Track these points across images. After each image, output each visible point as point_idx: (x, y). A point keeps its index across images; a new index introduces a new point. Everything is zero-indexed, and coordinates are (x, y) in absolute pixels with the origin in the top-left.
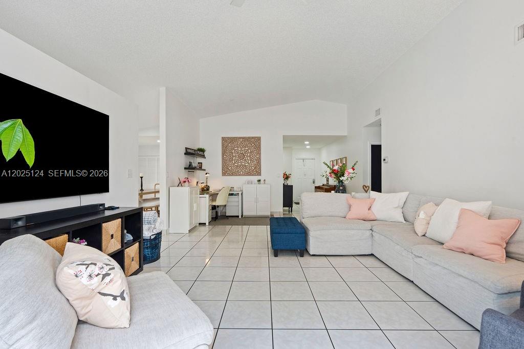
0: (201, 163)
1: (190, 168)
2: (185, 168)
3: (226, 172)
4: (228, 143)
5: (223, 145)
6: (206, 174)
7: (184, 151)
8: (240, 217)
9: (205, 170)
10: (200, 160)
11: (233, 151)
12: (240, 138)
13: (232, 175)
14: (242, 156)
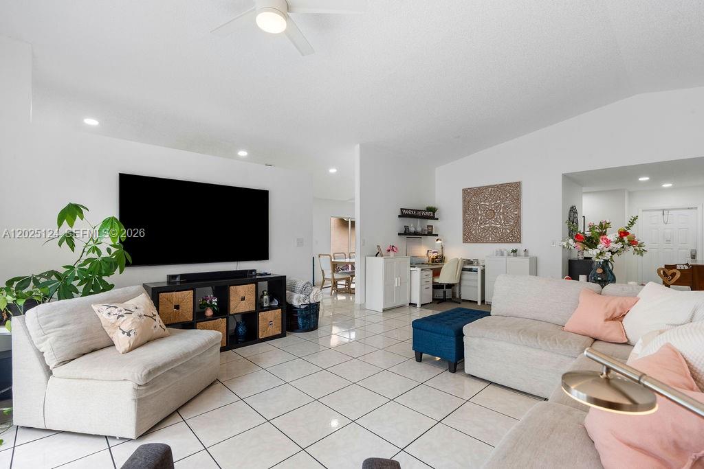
0: (432, 226)
1: (406, 233)
2: (399, 234)
3: (468, 238)
4: (471, 196)
5: (464, 200)
6: (437, 240)
7: (399, 213)
8: (479, 303)
9: (437, 235)
10: (430, 222)
11: (478, 207)
12: (488, 187)
13: (477, 241)
14: (492, 214)
